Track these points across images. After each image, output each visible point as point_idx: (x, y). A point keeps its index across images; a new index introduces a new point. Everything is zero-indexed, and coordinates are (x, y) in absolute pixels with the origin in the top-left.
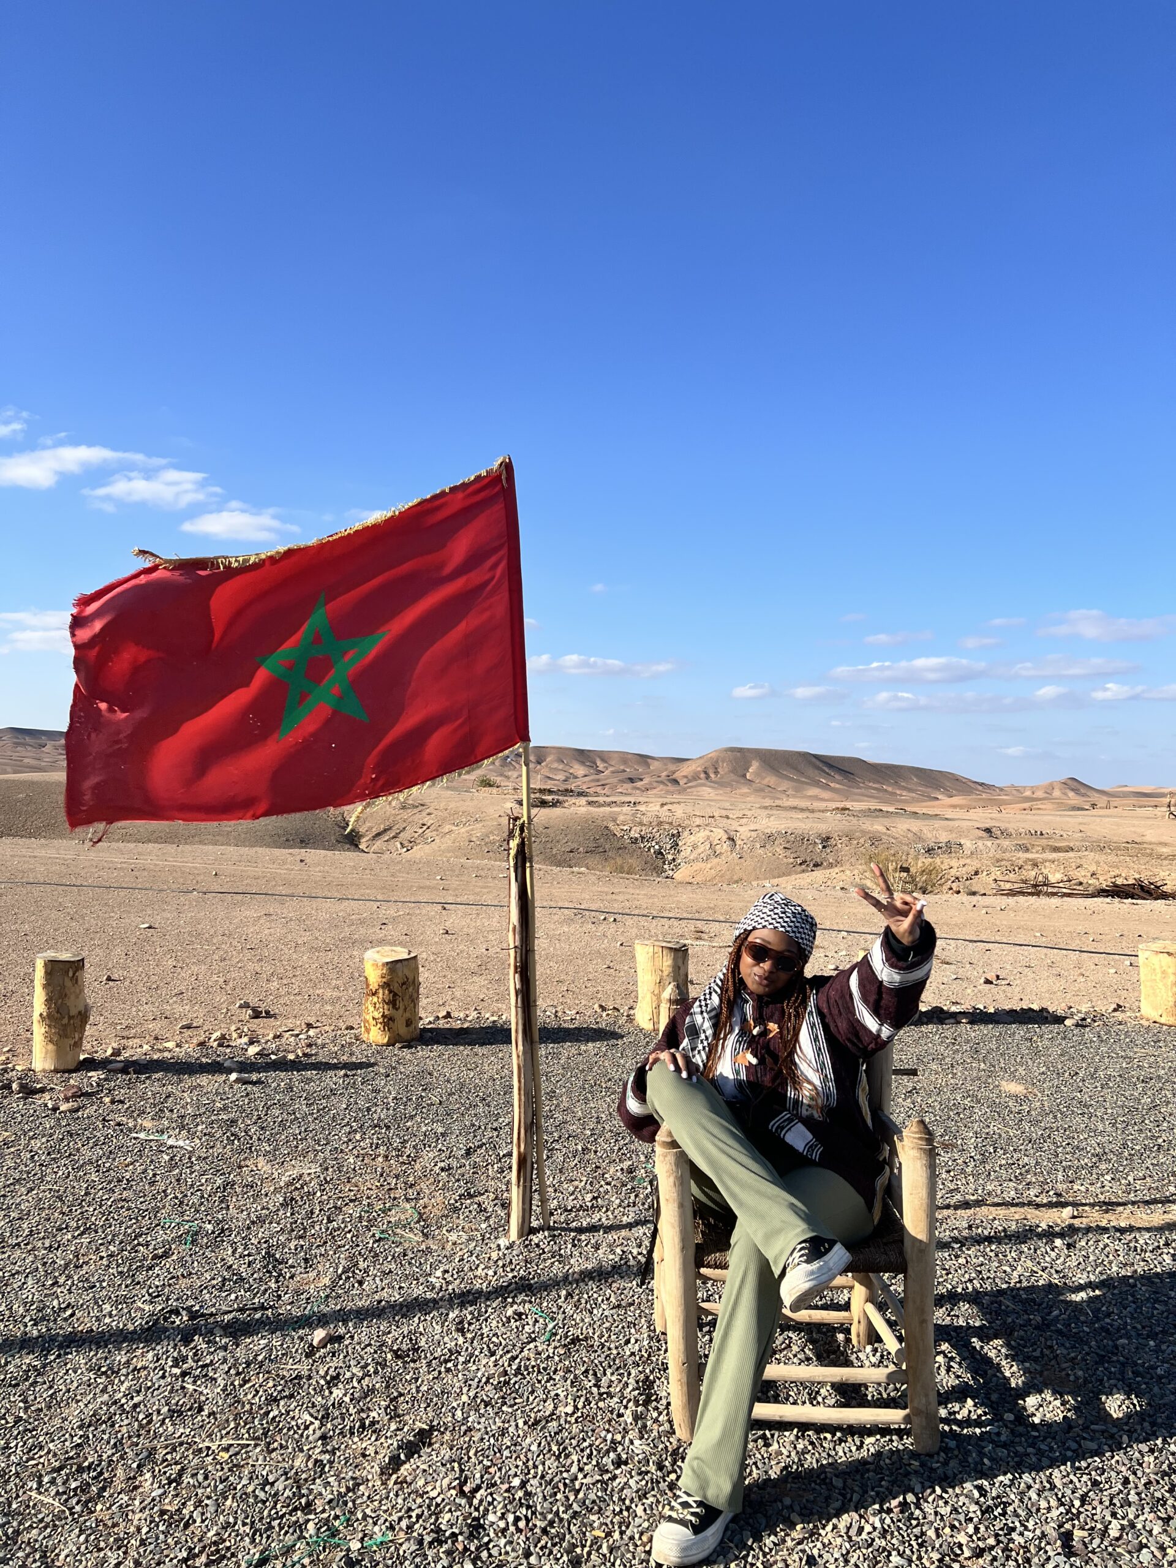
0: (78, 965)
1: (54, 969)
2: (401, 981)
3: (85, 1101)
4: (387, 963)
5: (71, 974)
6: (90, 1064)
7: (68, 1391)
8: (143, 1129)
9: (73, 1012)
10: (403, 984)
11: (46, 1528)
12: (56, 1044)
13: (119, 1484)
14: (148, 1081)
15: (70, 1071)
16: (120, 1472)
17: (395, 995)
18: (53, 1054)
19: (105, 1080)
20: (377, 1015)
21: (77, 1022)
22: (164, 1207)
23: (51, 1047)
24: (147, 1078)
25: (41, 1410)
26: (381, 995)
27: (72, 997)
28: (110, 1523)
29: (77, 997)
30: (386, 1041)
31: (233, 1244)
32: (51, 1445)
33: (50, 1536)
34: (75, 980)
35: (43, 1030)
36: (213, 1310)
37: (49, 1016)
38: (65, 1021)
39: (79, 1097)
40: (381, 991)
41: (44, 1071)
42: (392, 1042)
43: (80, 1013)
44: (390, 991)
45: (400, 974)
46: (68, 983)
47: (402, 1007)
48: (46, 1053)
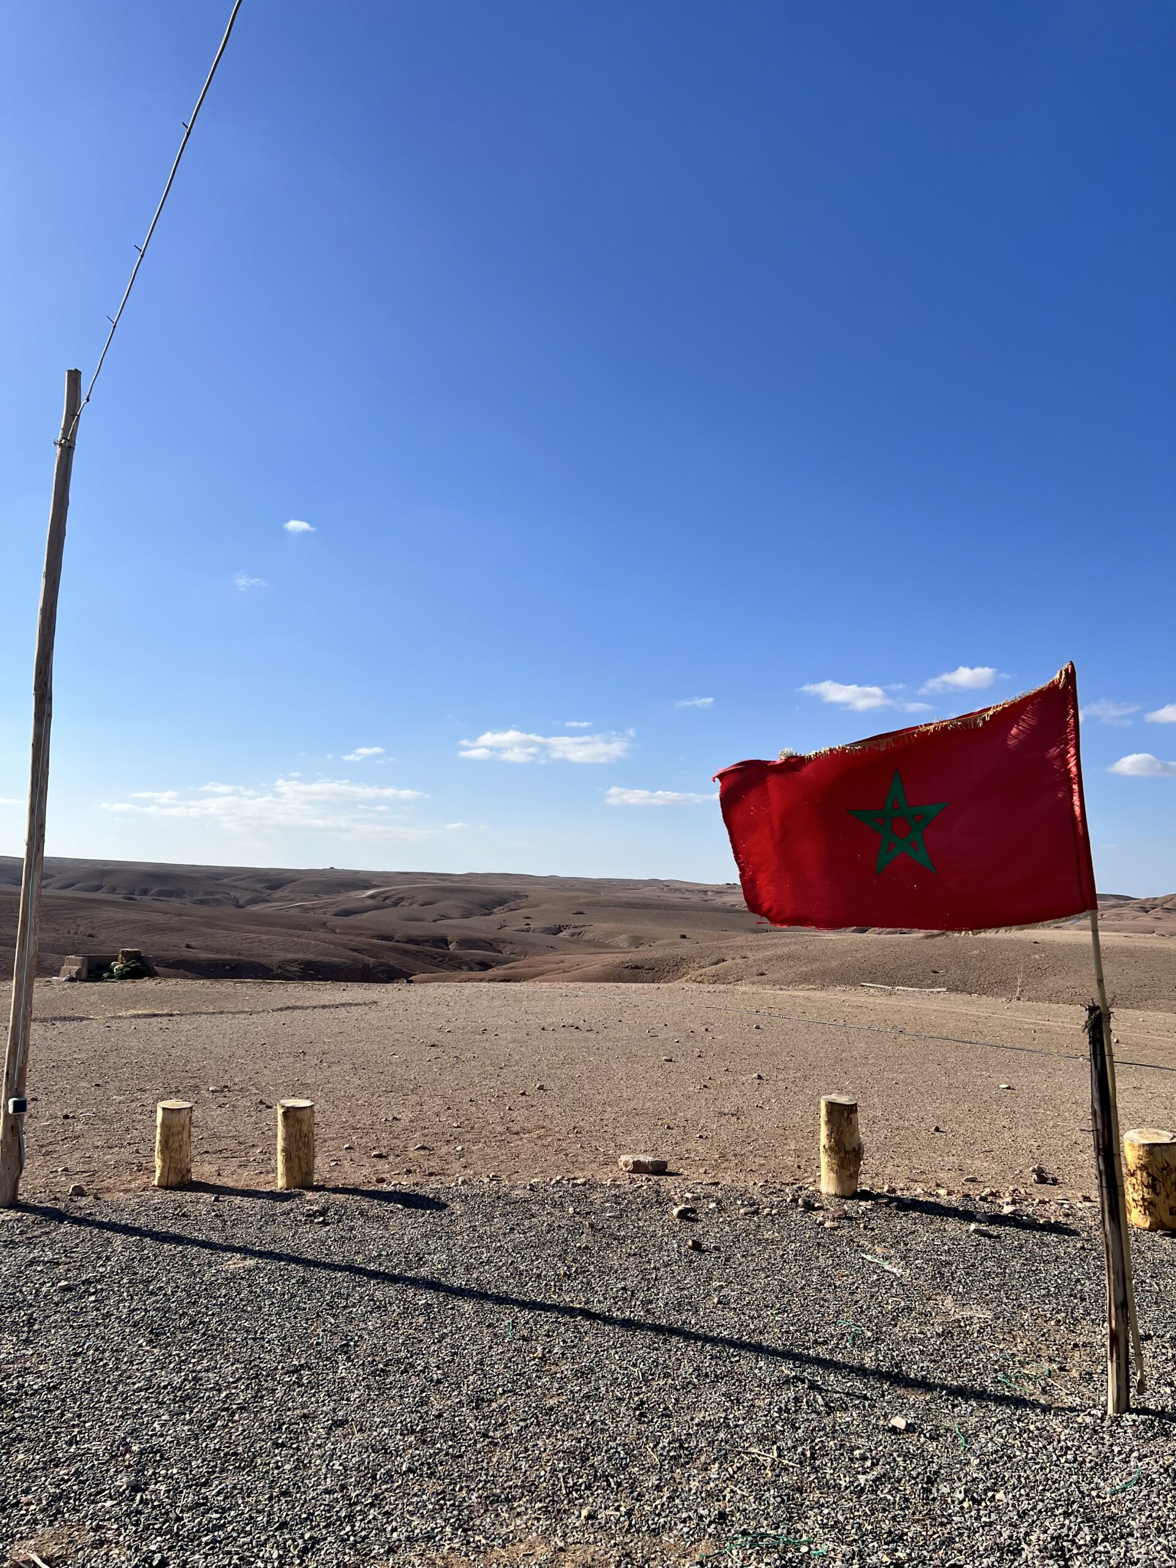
0: (852, 1109)
1: (833, 1108)
2: (1160, 1166)
3: (846, 1222)
4: (1144, 1145)
5: (846, 1115)
6: (865, 1196)
7: (705, 1403)
8: (874, 1253)
9: (849, 1148)
10: (1164, 1169)
11: (643, 1469)
12: (836, 1172)
13: (698, 1464)
14: (904, 1218)
15: (847, 1198)
16: (703, 1458)
17: (1154, 1179)
18: (835, 1181)
19: (871, 1210)
20: (1137, 1197)
21: (852, 1156)
22: (848, 1312)
23: (832, 1175)
24: (904, 1215)
25: (683, 1408)
26: (1139, 1177)
27: (848, 1135)
28: (678, 1481)
29: (852, 1135)
30: (1147, 1225)
31: (878, 1351)
32: (675, 1429)
33: (643, 1474)
34: (850, 1121)
35: (826, 1160)
36: (830, 1388)
37: (830, 1148)
38: (842, 1154)
39: (843, 1219)
40: (1138, 1172)
41: (828, 1194)
42: (1154, 1227)
43: (854, 1149)
44: (1149, 1175)
45: (1159, 1159)
46: (844, 1123)
47: (1163, 1193)
48: (829, 1178)
